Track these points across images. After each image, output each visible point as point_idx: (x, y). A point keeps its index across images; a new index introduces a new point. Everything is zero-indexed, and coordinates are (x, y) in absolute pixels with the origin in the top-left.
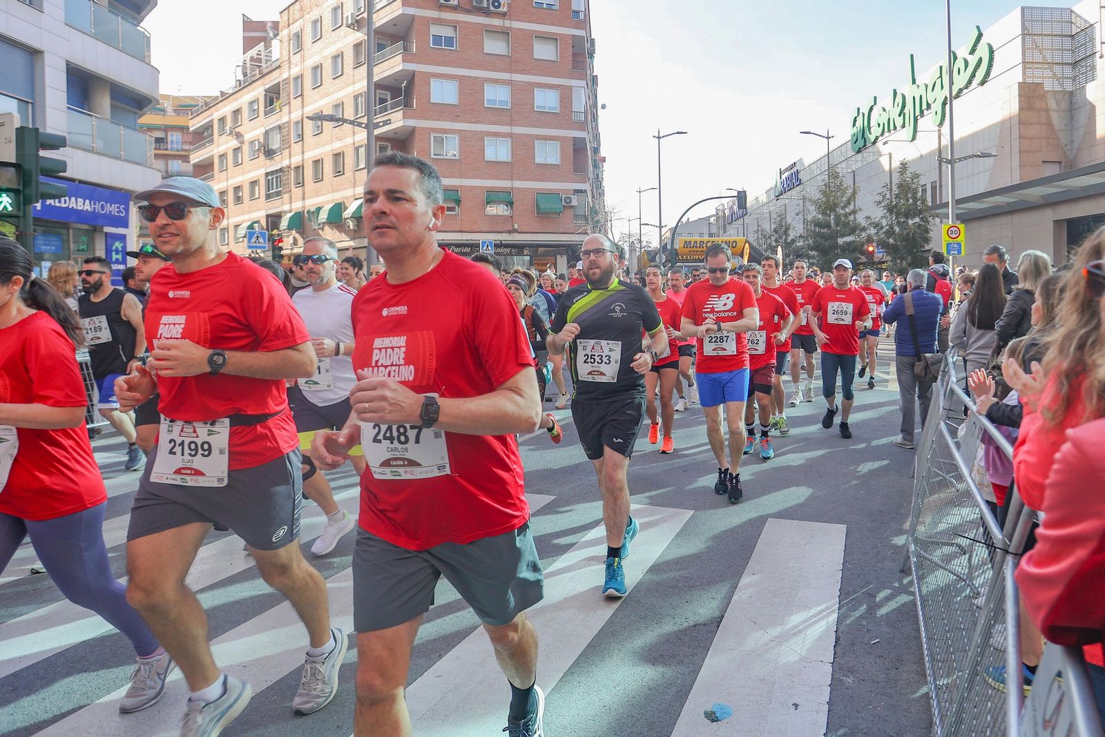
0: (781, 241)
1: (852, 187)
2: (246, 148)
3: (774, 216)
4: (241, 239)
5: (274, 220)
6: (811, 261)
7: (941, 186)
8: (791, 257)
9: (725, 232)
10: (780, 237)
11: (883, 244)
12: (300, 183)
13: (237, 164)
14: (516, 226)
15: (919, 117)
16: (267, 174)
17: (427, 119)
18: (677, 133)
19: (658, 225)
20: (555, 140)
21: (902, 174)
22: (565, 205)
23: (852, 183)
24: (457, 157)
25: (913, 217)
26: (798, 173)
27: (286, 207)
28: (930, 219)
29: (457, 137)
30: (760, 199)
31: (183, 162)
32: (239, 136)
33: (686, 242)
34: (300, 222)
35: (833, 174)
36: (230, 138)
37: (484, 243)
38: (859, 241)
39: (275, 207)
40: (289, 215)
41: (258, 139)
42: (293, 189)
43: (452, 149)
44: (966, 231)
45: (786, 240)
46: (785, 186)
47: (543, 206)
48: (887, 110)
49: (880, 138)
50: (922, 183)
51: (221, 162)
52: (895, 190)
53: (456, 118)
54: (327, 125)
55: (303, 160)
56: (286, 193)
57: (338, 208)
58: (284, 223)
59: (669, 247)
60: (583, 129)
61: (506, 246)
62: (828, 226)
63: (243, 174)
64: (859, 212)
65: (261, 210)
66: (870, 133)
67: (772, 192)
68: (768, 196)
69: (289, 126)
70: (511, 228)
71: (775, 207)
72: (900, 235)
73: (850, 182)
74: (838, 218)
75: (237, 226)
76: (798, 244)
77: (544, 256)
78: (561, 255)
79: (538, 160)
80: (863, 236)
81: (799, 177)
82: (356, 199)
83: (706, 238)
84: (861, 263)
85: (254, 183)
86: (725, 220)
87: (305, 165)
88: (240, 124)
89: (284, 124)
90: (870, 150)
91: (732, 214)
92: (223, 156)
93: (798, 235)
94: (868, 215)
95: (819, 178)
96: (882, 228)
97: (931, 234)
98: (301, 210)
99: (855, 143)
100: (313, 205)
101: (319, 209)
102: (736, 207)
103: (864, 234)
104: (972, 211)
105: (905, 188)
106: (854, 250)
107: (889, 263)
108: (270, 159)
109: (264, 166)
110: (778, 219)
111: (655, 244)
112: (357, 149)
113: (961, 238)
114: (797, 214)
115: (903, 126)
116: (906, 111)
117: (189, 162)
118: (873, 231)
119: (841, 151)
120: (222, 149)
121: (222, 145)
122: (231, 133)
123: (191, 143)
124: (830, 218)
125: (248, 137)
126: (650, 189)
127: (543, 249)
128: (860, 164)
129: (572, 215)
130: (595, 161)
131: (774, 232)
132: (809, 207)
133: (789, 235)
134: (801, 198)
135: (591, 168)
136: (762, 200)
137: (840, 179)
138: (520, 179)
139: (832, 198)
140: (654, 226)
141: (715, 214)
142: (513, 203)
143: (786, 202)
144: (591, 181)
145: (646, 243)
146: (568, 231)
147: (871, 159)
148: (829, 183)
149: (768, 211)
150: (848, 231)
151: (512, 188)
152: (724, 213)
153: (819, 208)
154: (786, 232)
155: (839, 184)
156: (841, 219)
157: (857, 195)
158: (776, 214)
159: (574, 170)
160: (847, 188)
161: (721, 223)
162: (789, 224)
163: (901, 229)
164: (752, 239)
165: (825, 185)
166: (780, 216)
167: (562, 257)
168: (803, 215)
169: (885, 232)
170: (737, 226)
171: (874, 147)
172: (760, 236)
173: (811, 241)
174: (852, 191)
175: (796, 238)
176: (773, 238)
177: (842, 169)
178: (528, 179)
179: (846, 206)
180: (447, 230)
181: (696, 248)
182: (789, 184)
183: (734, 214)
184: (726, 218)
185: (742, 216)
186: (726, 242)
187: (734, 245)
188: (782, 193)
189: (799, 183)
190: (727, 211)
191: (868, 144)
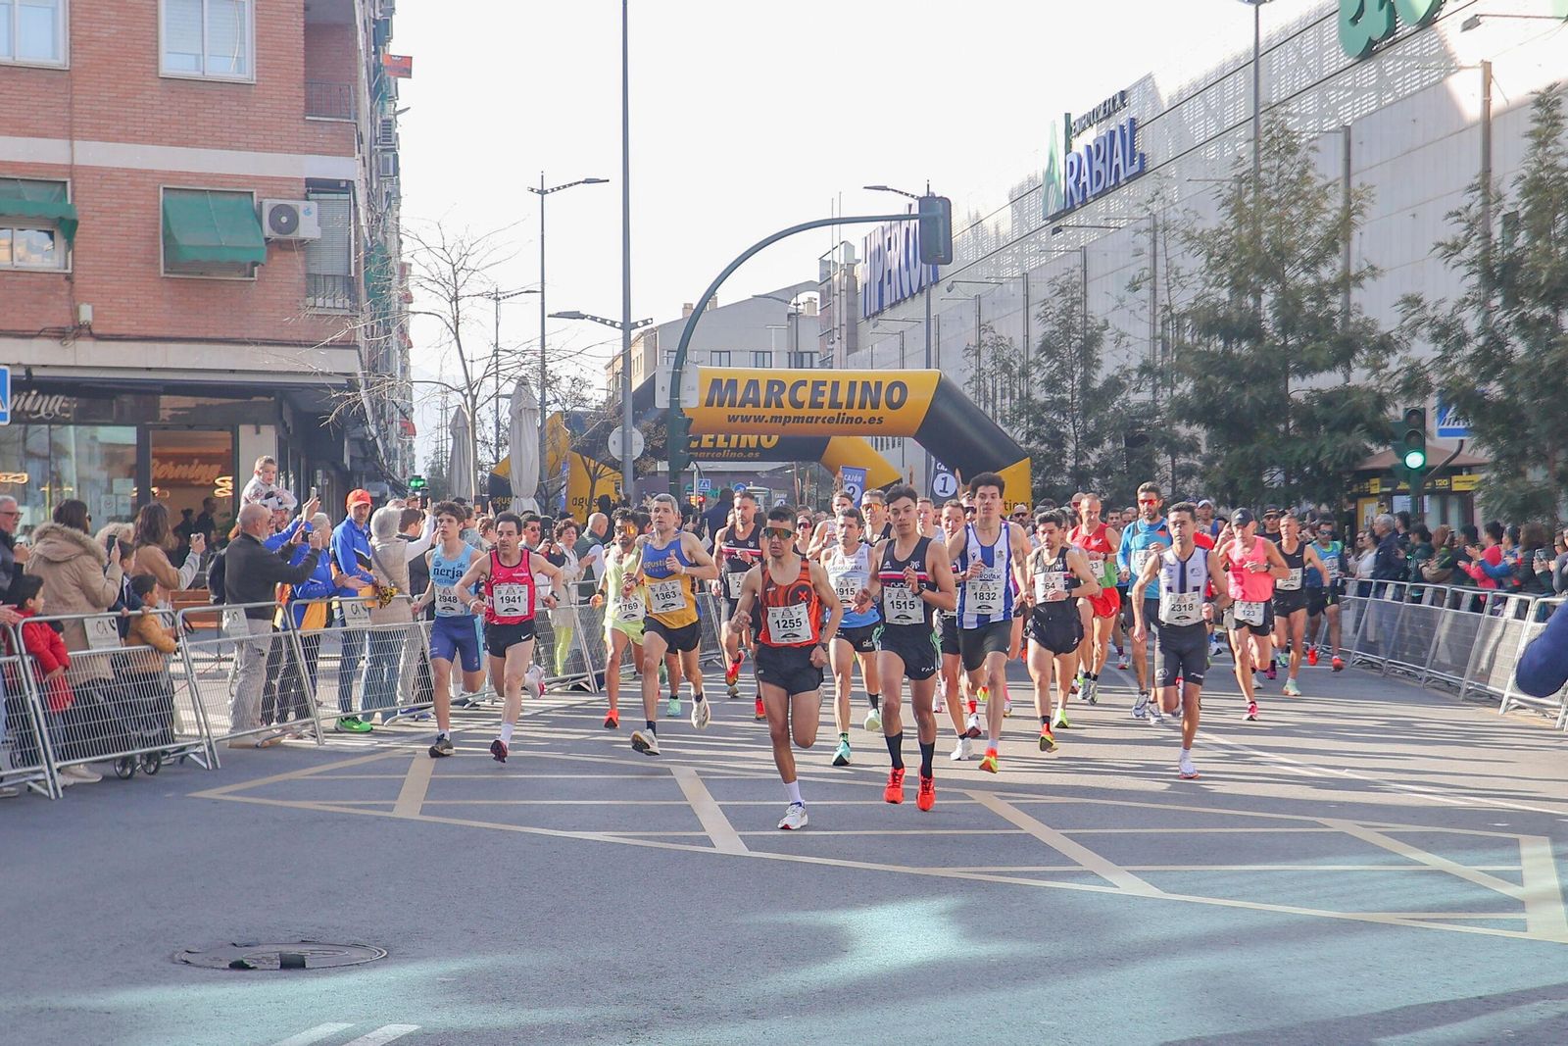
0: (1068, 384)
1: (1341, 184)
3: (1040, 291)
6: (1182, 460)
8: (1108, 445)
9: (853, 347)
10: (1065, 371)
11: (1464, 401)
14: (86, 314)
19: (619, 318)
21: (1543, 144)
22: (275, 236)
23: (1340, 172)
26: (1134, 129)
35: (1274, 137)
38: (1369, 390)
45: (1086, 381)
46: (1085, 179)
47: (190, 239)
49: (1450, 5)
52: (1513, 199)
59: (662, 401)
61: (50, 387)
62: (1252, 330)
64: (1367, 282)
67: (1034, 202)
68: (1019, 216)
70: (63, 320)
71: (1049, 257)
72: (1531, 370)
73: (1335, 171)
76: (1136, 399)
77: (190, 427)
78: (257, 424)
80: (1393, 368)
81: (1139, 148)
83: (780, 369)
84: (1376, 473)
86: (857, 303)
90: (1412, 47)
91: (884, 279)
93: (1135, 363)
95: (1212, 152)
96: (1463, 340)
99: (1355, 20)
102: (895, 257)
103: (1394, 362)
106: (1349, 423)
110: (1058, 303)
111: (598, 393)
114: (1134, 287)
118: (1424, 350)
119: (1298, 51)
124: (1258, 300)
126: (588, 181)
127: (188, 402)
128: (1369, 103)
129: (298, 278)
130: (376, 70)
131: (1040, 350)
132: (1178, 261)
133: (1098, 364)
134: (1146, 224)
135: (365, 100)
136: (997, 228)
137: (1299, 156)
138: (100, 134)
139: (1267, 231)
140: (603, 321)
141: (818, 280)
142: (74, 224)
143: (1086, 238)
144: (365, 147)
145: (565, 386)
146: (286, 336)
147: (1412, 83)
148: (1257, 170)
149: (1017, 273)
150: (1326, 349)
151: (71, 169)
152: (853, 279)
153: (1217, 266)
154: (1087, 353)
155: (1294, 176)
156: (1299, 305)
157: (1356, 218)
158: (1051, 282)
159: (310, 108)
160: (1323, 191)
161: (840, 313)
162: (1100, 322)
163: (1531, 349)
164: (959, 374)
165: (1239, 179)
166: (1063, 290)
167: (258, 432)
168: (1154, 290)
169: (1472, 358)
170: (900, 326)
171: (1427, 36)
172: (989, 367)
173: (1186, 387)
174: (1339, 203)
175: (1127, 374)
176: (1038, 376)
177: (1305, 117)
178: (128, 136)
179: (1318, 259)
181: (756, 404)
182: (1099, 173)
183: (889, 282)
184: (861, 298)
185: (921, 289)
186: (866, 385)
187: (896, 395)
188: (1073, 205)
189: (1136, 168)
190: (864, 269)
191: (1404, 28)
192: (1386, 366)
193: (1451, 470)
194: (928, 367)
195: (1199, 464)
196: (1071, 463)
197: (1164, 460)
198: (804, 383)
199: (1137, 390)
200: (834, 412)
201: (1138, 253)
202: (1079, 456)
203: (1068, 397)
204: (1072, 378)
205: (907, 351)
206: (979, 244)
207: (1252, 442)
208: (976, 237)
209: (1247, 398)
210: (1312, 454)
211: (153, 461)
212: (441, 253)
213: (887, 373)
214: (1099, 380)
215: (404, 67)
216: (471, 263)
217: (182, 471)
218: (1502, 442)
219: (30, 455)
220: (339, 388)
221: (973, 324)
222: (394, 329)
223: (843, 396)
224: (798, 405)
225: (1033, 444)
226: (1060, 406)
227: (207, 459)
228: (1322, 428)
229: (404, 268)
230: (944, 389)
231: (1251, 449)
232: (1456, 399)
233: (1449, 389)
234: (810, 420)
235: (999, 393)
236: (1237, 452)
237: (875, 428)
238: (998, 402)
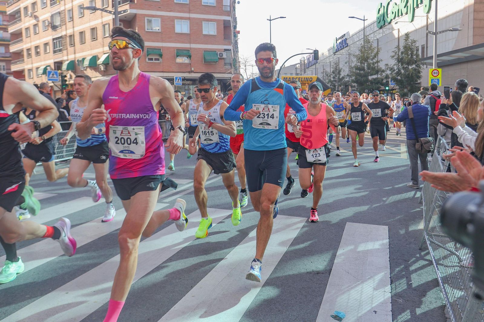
0: (336, 78)
1: (377, 48)
2: (40, 24)
3: (332, 64)
4: (40, 76)
5: (58, 65)
6: (353, 89)
7: (427, 47)
8: (342, 87)
9: (305, 73)
10: (336, 76)
11: (395, 80)
12: (73, 44)
13: (36, 33)
14: (193, 69)
15: (416, 8)
16: (54, 39)
17: (143, 9)
18: (281, 18)
20: (214, 21)
21: (406, 41)
22: (220, 57)
24: (160, 31)
25: (412, 65)
26: (346, 40)
27: (65, 58)
28: (421, 66)
29: (159, 19)
30: (325, 54)
31: (4, 32)
32: (36, 17)
34: (73, 66)
35: (367, 40)
36: (31, 18)
37: (176, 78)
38: (381, 78)
39: (59, 58)
40: (67, 62)
41: (47, 20)
42: (69, 48)
43: (156, 27)
44: (442, 72)
45: (339, 77)
46: (339, 47)
47: (208, 58)
48: (398, 5)
49: (393, 20)
50: (417, 45)
51: (26, 32)
52: (402, 49)
53: (159, 9)
54: (87, 12)
55: (74, 32)
56: (65, 50)
57: (94, 59)
58: (64, 67)
60: (229, 15)
61: (188, 80)
62: (363, 69)
63: (40, 39)
64: (381, 62)
65: (51, 59)
66: (388, 17)
67: (331, 51)
68: (329, 53)
69: (65, 12)
70: (189, 70)
71: (333, 59)
72: (404, 75)
73: (376, 45)
74: (369, 65)
75: (37, 68)
76: (346, 80)
79: (205, 32)
81: (347, 42)
82: (104, 54)
83: (294, 76)
84: (382, 90)
85: (46, 44)
86: (305, 66)
87: (75, 34)
88: (36, 10)
89: (62, 11)
90: (388, 27)
91: (309, 62)
92: (27, 29)
93: (346, 74)
94: (387, 63)
95: (358, 43)
96: (394, 70)
97: (422, 74)
98: (73, 60)
99: (379, 23)
100: (80, 57)
101: (84, 59)
102: (311, 59)
103: (384, 74)
104: (444, 61)
105: (407, 48)
106: (377, 83)
107: (397, 90)
108: (55, 31)
109: (52, 35)
110: (335, 66)
112: (104, 26)
113: (440, 76)
114: (346, 63)
115: (407, 13)
116: (409, 5)
117: (8, 32)
118: (389, 72)
119: (370, 28)
120: (27, 25)
121: (26, 22)
122: (31, 16)
123: (8, 21)
124: (364, 65)
125: (41, 18)
128: (381, 35)
129: (223, 63)
130: (234, 33)
131: (332, 73)
132: (352, 59)
133: (341, 75)
134: (348, 54)
135: (233, 37)
137: (370, 43)
138: (194, 43)
139: (366, 54)
141: (300, 63)
142: (191, 56)
143: (339, 56)
144: (233, 44)
146: (222, 72)
147: (388, 32)
148: (364, 45)
149: (329, 61)
150: (374, 72)
151: (190, 48)
152: (305, 62)
153: (358, 60)
154: (339, 73)
155: (370, 46)
157: (379, 52)
158: (334, 63)
159: (224, 39)
160: (374, 48)
161: (303, 68)
162: (341, 68)
163: (405, 71)
164: (320, 76)
165: (362, 47)
166: (336, 64)
168: (349, 63)
169: (396, 73)
170: (312, 69)
171: (390, 25)
172: (325, 75)
173: (354, 78)
174: (377, 50)
175: (345, 76)
176: (332, 76)
177: (371, 37)
178: (199, 43)
179: (373, 58)
180: (155, 71)
182: (341, 46)
185: (315, 64)
186: (306, 78)
187: (311, 80)
188: (337, 51)
189: (346, 45)
191: (386, 24)
193: (393, 90)
194: (316, 75)
197: (350, 88)
198: (297, 78)
199: (346, 78)
201: (347, 58)
202: (338, 88)
205: (313, 73)
206: (323, 57)
209: (362, 79)
210: (372, 87)
212: (244, 59)
213: (310, 76)
214: (341, 77)
215: (239, 32)
216: (248, 61)
218: (400, 85)
219: (186, 90)
221: (322, 69)
223: (303, 80)
225: (331, 87)
226: (335, 81)
228: (374, 84)
229: (239, 62)
230: (318, 78)
231: (363, 87)
233: (392, 78)
235: (326, 79)
236: (361, 87)
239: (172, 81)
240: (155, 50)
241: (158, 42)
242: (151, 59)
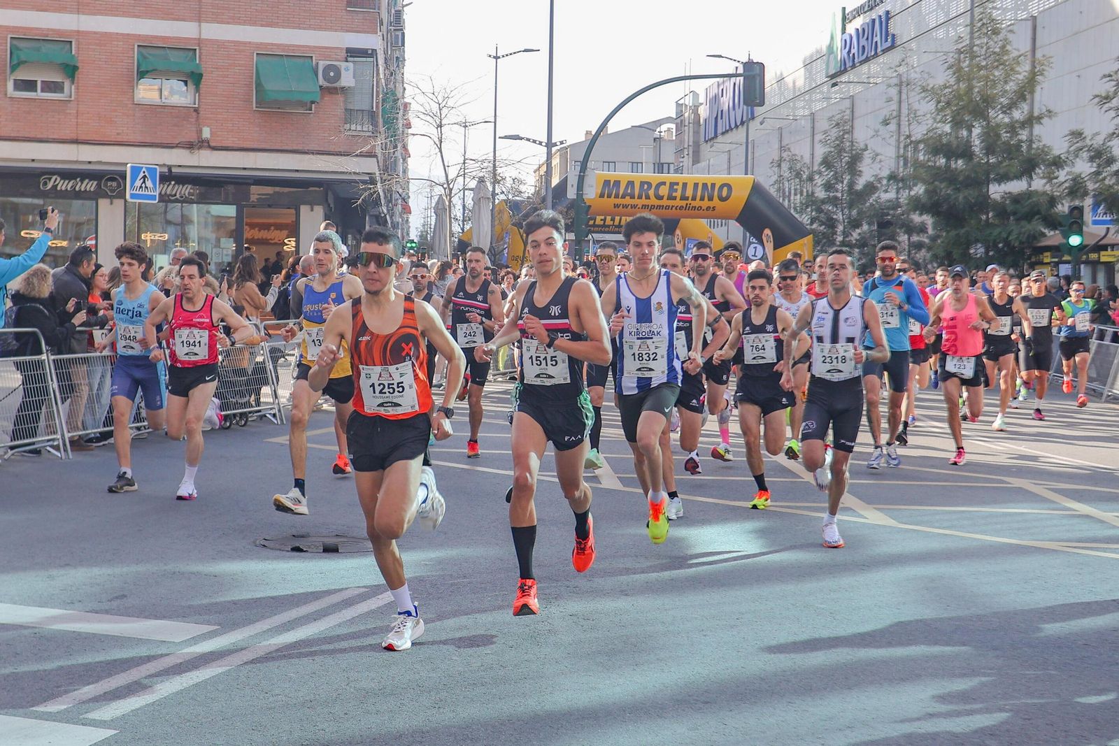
0: (839, 187)
1: (1029, 55)
3: (822, 125)
6: (915, 238)
8: (865, 227)
9: (696, 159)
10: (838, 178)
11: (1110, 202)
14: (206, 133)
19: (545, 140)
22: (326, 84)
23: (1028, 47)
26: (888, 19)
30: (789, 80)
33: (607, 183)
35: (984, 23)
37: (135, 170)
38: (1044, 193)
45: (851, 185)
46: (854, 51)
47: (269, 86)
59: (571, 194)
61: (182, 179)
62: (965, 152)
67: (820, 66)
68: (809, 76)
70: (192, 137)
71: (828, 102)
73: (1025, 46)
74: (991, 137)
76: (885, 196)
77: (270, 206)
78: (312, 204)
80: (1062, 179)
81: (891, 31)
83: (648, 174)
84: (1047, 249)
86: (700, 131)
91: (718, 116)
93: (885, 173)
94: (1074, 127)
95: (941, 33)
96: (1111, 161)
102: (726, 101)
103: (1062, 175)
106: (1029, 217)
110: (834, 133)
111: (529, 188)
114: (886, 122)
118: (1084, 167)
124: (970, 132)
126: (526, 51)
127: (269, 190)
129: (340, 111)
131: (821, 164)
132: (916, 106)
133: (860, 174)
134: (895, 81)
136: (794, 83)
137: (1001, 36)
138: (218, 18)
139: (978, 86)
140: (534, 142)
141: (675, 117)
142: (200, 76)
143: (855, 90)
144: (384, 28)
145: (509, 182)
146: (332, 148)
148: (972, 46)
149: (807, 112)
150: (1016, 165)
151: (199, 41)
152: (697, 116)
153: (942, 109)
154: (853, 167)
155: (997, 50)
156: (998, 136)
157: (1039, 78)
158: (830, 119)
159: (350, 2)
160: (1017, 61)
161: (688, 138)
162: (862, 146)
164: (767, 178)
165: (960, 52)
166: (838, 124)
167: (312, 210)
168: (899, 125)
170: (728, 147)
172: (787, 174)
173: (919, 190)
174: (1028, 67)
175: (879, 180)
176: (819, 181)
177: (1005, 10)
178: (235, 20)
179: (1012, 105)
180: (44, 136)
181: (632, 197)
182: (864, 47)
183: (722, 118)
184: (702, 128)
185: (742, 123)
186: (705, 185)
187: (725, 193)
188: (845, 69)
189: (889, 44)
190: (705, 110)
192: (1056, 178)
193: (1099, 248)
194: (746, 174)
195: (927, 241)
196: (840, 238)
197: (903, 238)
198: (664, 183)
199: (886, 191)
200: (684, 203)
201: (889, 100)
202: (846, 235)
203: (839, 195)
204: (842, 182)
205: (732, 163)
206: (782, 94)
207: (963, 227)
208: (780, 88)
209: (961, 198)
210: (1004, 235)
211: (246, 227)
212: (431, 96)
213: (719, 177)
214: (860, 184)
216: (450, 103)
217: (264, 234)
219: (169, 223)
220: (364, 182)
221: (777, 146)
222: (400, 146)
223: (689, 193)
224: (660, 198)
225: (814, 226)
226: (834, 201)
227: (279, 227)
228: (1012, 218)
229: (406, 105)
230: (756, 189)
231: (963, 231)
232: (1105, 200)
233: (1100, 193)
234: (667, 207)
235: (793, 192)
236: (953, 233)
237: (711, 213)
238: (792, 198)
239: (114, 184)
240: (46, 48)
241: (61, 9)
242: (30, 85)
